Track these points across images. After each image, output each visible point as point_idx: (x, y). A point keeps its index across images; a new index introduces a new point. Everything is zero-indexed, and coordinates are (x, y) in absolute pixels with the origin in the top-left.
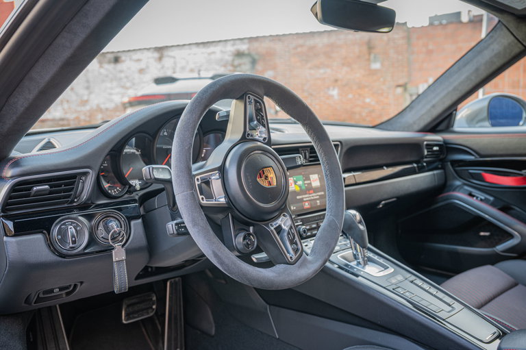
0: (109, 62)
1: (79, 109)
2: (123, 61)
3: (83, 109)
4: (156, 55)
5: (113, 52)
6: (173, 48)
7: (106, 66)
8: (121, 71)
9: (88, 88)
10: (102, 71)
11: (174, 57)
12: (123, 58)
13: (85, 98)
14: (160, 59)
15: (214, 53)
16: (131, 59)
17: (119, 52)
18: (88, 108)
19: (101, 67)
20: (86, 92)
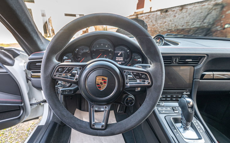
0: (164, 12)
1: (152, 27)
2: (169, 11)
3: (153, 27)
4: (181, 8)
5: (166, 9)
6: (188, 5)
7: (163, 14)
8: (167, 15)
9: (156, 21)
10: (161, 15)
11: (187, 9)
12: (169, 10)
13: (154, 24)
14: (182, 10)
15: (204, 5)
16: (171, 11)
17: (168, 8)
18: (155, 27)
19: (161, 14)
20: (155, 22)
